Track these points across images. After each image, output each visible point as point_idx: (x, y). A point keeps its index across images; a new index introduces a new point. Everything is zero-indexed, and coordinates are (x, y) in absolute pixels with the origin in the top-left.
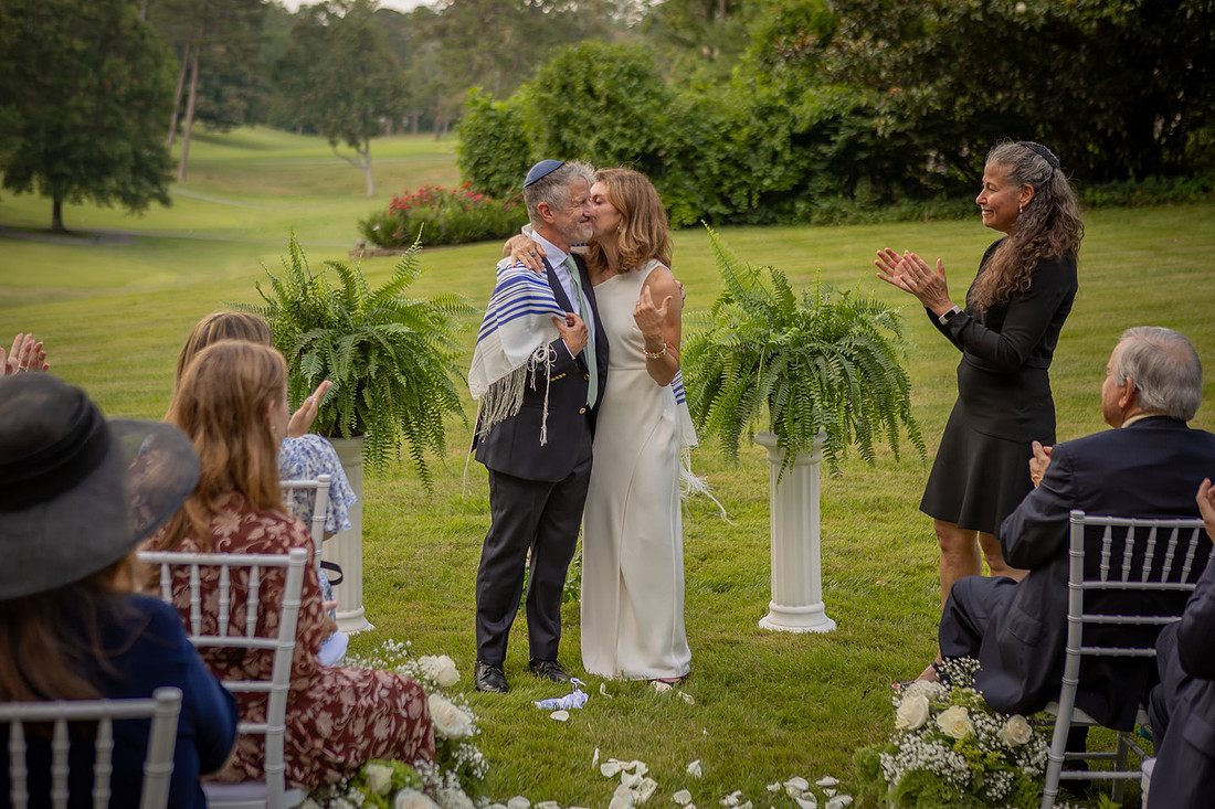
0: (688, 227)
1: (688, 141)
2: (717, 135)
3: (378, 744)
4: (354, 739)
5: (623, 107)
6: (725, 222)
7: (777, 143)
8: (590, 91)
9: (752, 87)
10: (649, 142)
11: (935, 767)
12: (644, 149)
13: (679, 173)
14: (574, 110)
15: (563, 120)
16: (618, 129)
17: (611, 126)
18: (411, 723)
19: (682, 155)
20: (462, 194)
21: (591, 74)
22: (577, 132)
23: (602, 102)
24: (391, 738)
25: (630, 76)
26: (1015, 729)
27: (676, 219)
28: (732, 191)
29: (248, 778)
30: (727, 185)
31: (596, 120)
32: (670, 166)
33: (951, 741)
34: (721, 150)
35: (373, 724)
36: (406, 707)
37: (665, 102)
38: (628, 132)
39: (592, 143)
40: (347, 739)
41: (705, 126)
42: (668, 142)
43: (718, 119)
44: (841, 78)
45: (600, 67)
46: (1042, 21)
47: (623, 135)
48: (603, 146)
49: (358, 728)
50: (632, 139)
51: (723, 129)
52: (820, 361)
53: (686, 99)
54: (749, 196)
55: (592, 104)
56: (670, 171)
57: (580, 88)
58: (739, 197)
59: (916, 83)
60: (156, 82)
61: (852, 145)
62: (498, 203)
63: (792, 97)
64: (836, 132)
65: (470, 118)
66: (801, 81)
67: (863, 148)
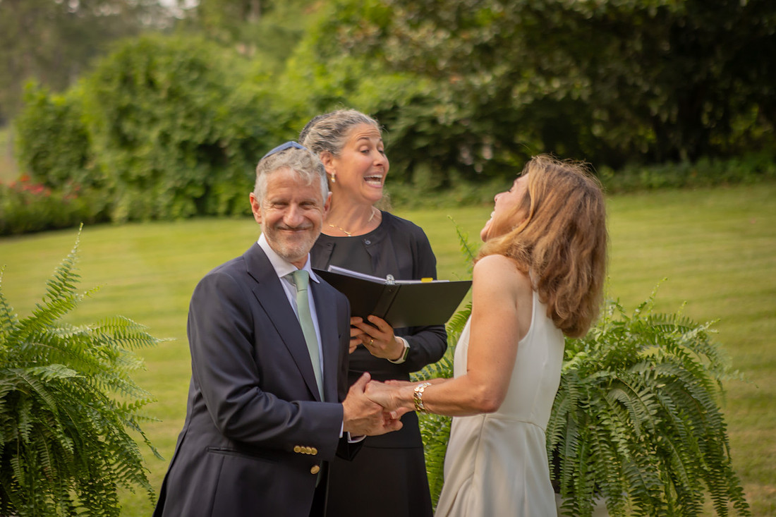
1: (250, 132)
2: (276, 125)
5: (185, 99)
8: (151, 84)
9: (308, 78)
10: (212, 132)
12: (207, 140)
13: (242, 164)
14: (135, 103)
15: (124, 112)
16: (180, 121)
17: (173, 116)
19: (244, 146)
20: (21, 187)
21: (150, 67)
22: (138, 123)
23: (163, 95)
25: (191, 68)
27: (238, 210)
31: (159, 111)
32: (232, 158)
37: (225, 93)
38: (192, 124)
39: (154, 134)
41: (265, 117)
42: (230, 133)
43: (276, 108)
44: (404, 67)
45: (161, 60)
47: (184, 127)
48: (165, 138)
50: (194, 130)
51: (283, 120)
52: (620, 394)
53: (245, 91)
55: (154, 97)
56: (233, 162)
57: (141, 81)
61: (412, 133)
62: (58, 196)
63: (350, 85)
64: (394, 119)
65: (28, 113)
66: (357, 72)
67: (422, 134)
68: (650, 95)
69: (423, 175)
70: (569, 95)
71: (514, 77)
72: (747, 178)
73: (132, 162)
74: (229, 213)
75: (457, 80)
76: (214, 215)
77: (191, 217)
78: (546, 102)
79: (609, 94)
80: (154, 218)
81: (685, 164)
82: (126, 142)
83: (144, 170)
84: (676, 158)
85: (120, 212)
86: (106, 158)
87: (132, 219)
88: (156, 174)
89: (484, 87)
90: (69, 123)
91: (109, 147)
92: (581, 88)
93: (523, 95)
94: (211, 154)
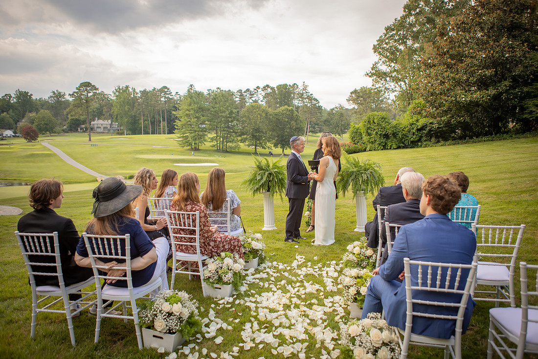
0: (395, 149)
1: (395, 131)
2: (401, 130)
3: (226, 249)
4: (220, 247)
5: (381, 125)
6: (404, 147)
7: (414, 131)
8: (374, 122)
9: (409, 119)
10: (386, 131)
11: (351, 259)
12: (385, 133)
13: (393, 138)
14: (371, 126)
15: (369, 128)
16: (380, 129)
17: (378, 129)
18: (235, 246)
19: (393, 134)
20: (349, 144)
21: (374, 119)
22: (371, 130)
23: (376, 124)
24: (229, 249)
25: (382, 119)
26: (369, 252)
27: (392, 147)
28: (404, 141)
29: (195, 253)
30: (403, 141)
31: (375, 128)
32: (391, 136)
33: (354, 254)
34: (402, 133)
35: (225, 245)
36: (233, 243)
37: (390, 124)
39: (374, 133)
40: (218, 247)
41: (399, 128)
42: (390, 132)
43: (401, 126)
44: (426, 116)
45: (376, 117)
46: (469, 101)
47: (381, 131)
48: (377, 133)
49: (221, 245)
50: (383, 131)
51: (402, 128)
53: (394, 122)
54: (408, 142)
55: (374, 125)
57: (372, 122)
58: (406, 142)
59: (443, 117)
60: (300, 126)
61: (430, 131)
62: (356, 145)
63: (417, 121)
64: (426, 128)
65: (351, 129)
66: (419, 118)
67: (432, 131)
68: (484, 120)
69: (433, 139)
70: (465, 121)
71: (452, 117)
72: (508, 138)
73: (370, 139)
74: (390, 149)
75: (439, 119)
76: (388, 149)
77: (382, 149)
78: (460, 122)
79: (475, 120)
80: (375, 150)
81: (494, 135)
82: (369, 134)
83: (373, 140)
84: (492, 134)
85: (368, 149)
86: (365, 138)
87: (370, 150)
88: (375, 141)
89: (445, 120)
90: (359, 131)
91: (366, 135)
92: (468, 119)
93: (453, 121)
94: (386, 136)
